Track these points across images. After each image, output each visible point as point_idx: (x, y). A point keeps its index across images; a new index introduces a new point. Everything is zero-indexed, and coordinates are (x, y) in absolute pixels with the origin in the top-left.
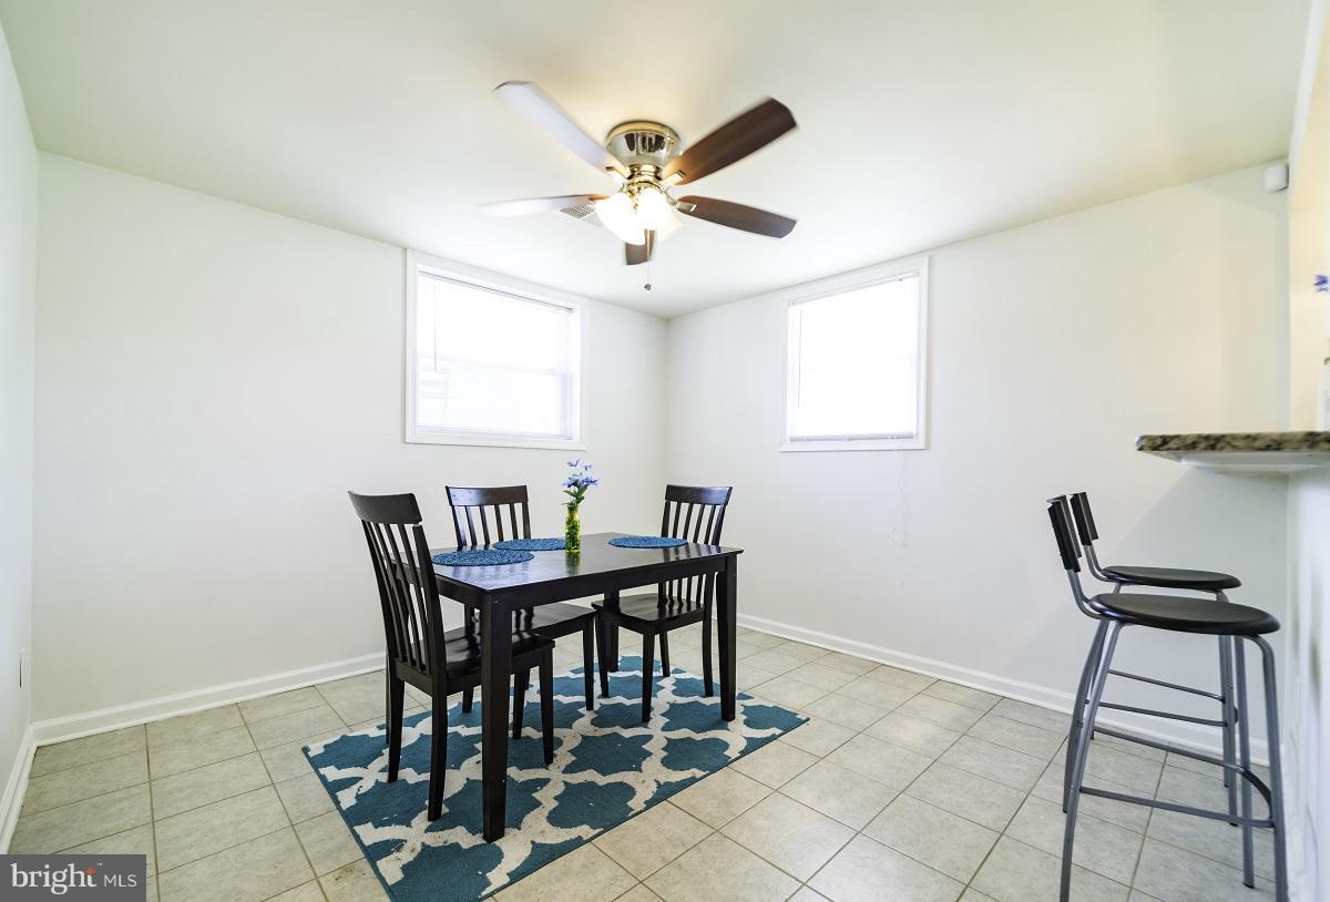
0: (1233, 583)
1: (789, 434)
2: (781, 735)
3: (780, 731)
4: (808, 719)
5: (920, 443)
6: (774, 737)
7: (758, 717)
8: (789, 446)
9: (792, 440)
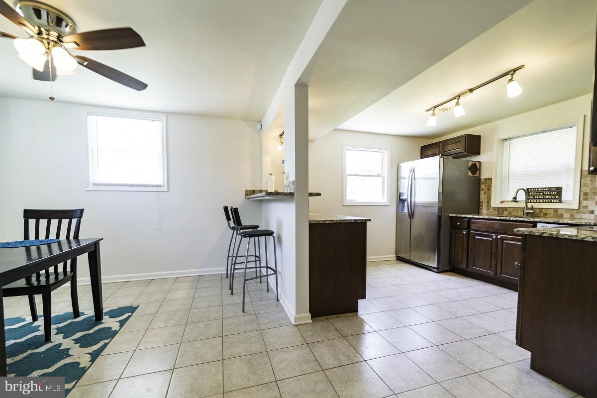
0: (258, 227)
1: (91, 182)
2: (132, 315)
3: (131, 313)
4: (138, 306)
5: (165, 189)
6: (129, 317)
7: (113, 314)
8: (91, 188)
9: (94, 184)
